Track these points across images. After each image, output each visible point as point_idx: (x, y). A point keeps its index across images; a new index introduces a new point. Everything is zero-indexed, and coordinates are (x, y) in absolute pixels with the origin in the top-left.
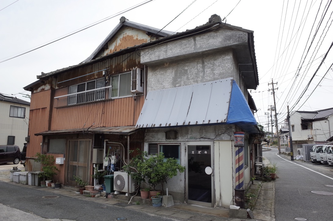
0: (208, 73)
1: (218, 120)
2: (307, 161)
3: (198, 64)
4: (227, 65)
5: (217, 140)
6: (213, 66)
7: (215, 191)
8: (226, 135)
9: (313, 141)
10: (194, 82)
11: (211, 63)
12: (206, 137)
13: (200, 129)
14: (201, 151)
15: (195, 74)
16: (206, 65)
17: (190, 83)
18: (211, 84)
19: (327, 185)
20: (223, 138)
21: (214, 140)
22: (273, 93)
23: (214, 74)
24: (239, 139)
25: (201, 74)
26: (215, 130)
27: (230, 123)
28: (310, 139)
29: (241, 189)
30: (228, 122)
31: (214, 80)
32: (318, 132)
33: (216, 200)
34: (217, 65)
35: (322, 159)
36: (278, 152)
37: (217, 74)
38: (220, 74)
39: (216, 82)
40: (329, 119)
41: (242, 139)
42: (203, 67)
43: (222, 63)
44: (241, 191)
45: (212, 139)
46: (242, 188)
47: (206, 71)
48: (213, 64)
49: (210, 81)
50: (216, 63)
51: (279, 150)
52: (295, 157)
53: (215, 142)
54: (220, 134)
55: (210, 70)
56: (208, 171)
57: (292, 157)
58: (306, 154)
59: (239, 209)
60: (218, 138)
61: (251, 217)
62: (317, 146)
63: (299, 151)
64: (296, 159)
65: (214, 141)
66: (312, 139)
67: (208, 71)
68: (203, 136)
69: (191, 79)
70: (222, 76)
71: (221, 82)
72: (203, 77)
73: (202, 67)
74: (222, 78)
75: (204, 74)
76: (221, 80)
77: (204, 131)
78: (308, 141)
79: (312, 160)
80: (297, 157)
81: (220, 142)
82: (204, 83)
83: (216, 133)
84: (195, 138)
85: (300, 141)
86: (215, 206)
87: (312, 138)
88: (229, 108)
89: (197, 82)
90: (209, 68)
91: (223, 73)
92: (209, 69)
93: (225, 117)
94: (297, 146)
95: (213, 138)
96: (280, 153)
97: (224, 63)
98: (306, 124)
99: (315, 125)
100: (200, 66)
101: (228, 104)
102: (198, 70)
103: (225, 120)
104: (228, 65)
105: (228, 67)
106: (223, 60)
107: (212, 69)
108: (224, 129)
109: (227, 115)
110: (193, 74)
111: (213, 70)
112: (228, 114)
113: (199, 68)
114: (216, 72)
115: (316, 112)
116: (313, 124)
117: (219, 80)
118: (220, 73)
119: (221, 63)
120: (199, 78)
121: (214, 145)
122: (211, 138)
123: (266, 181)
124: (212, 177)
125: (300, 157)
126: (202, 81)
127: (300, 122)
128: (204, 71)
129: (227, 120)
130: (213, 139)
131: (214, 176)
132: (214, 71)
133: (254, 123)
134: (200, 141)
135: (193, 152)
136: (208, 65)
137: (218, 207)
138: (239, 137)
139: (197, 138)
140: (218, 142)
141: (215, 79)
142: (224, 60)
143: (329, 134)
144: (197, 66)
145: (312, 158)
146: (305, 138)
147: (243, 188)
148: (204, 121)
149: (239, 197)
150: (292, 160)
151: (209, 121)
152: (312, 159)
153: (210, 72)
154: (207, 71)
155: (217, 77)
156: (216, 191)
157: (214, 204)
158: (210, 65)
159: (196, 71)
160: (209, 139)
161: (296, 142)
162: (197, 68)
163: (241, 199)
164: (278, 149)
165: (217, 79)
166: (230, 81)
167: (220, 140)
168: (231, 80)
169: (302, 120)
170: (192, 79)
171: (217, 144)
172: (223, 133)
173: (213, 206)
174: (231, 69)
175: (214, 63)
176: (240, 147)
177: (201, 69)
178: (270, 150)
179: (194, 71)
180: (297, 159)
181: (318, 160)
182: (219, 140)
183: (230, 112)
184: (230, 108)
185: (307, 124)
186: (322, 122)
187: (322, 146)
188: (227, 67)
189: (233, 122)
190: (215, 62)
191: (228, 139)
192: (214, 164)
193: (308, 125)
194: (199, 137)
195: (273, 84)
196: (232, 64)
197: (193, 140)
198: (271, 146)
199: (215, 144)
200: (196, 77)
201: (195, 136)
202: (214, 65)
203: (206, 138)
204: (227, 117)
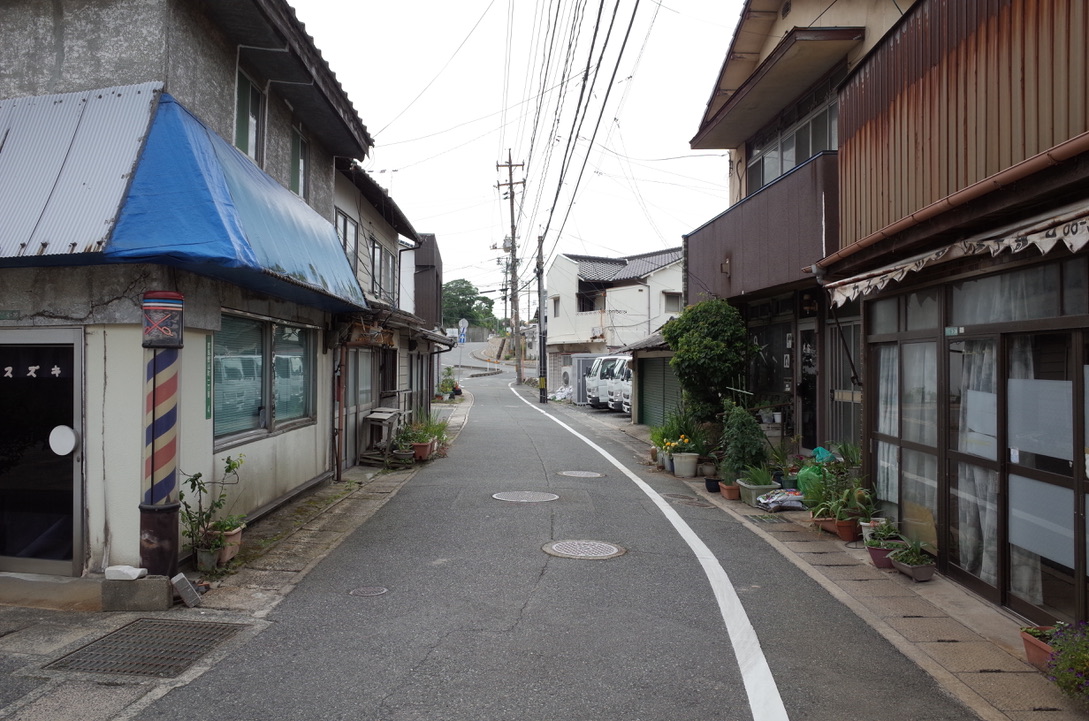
0: (76, 55)
1: (74, 245)
2: (581, 403)
3: (38, 16)
4: (145, 32)
5: (95, 325)
6: (93, 31)
7: (88, 516)
8: (127, 303)
9: (603, 344)
10: (21, 87)
11: (87, 18)
12: (55, 310)
13: (36, 281)
14: (38, 367)
15: (24, 55)
16: (69, 23)
17: (6, 92)
18: (80, 100)
19: (564, 473)
20: (117, 315)
21: (85, 323)
22: (509, 196)
23: (98, 63)
24: (157, 318)
25: (50, 60)
26: (90, 284)
27: (121, 254)
28: (596, 341)
29: (162, 503)
30: (113, 250)
31: (98, 87)
32: (619, 319)
33: (89, 548)
34: (111, 26)
35: (612, 397)
36: (515, 380)
37: (108, 62)
38: (120, 65)
39: (100, 97)
40: (649, 283)
41: (172, 317)
42: (59, 31)
43: (128, 20)
44: (161, 511)
45: (77, 320)
46: (164, 500)
47: (66, 49)
48: (96, 23)
49: (81, 88)
50: (106, 19)
51: (519, 372)
52: (553, 392)
53: (89, 330)
54: (106, 299)
55: (83, 47)
56: (61, 440)
57: (543, 391)
58: (579, 384)
59: (141, 577)
60: (99, 317)
61: (187, 601)
62: (604, 358)
63: (565, 374)
64: (554, 399)
65: (86, 326)
66: (601, 340)
67: (76, 48)
68: (45, 307)
69: (8, 76)
70: (127, 73)
71: (119, 95)
72: (56, 72)
73: (55, 29)
74: (124, 82)
75: (60, 60)
76: (120, 89)
77: (48, 287)
78: (592, 344)
79: (589, 399)
80: (560, 392)
81: (108, 331)
82: (58, 97)
83: (91, 296)
84: (16, 314)
85: (571, 345)
86: (85, 570)
87: (602, 336)
88: (127, 197)
89: (32, 88)
90: (78, 39)
91: (131, 63)
92: (80, 42)
93: (102, 232)
94: (562, 360)
95: (82, 315)
96: (520, 381)
97: (136, 21)
98: (590, 295)
99: (613, 296)
100: (45, 22)
101: (125, 181)
102: (36, 39)
103: (99, 243)
104: (149, 32)
105: (149, 39)
106: (131, 8)
107: (89, 42)
108: (122, 280)
109: (111, 224)
110: (16, 56)
111: (93, 46)
112: (117, 220)
113: (41, 31)
114: (105, 55)
115: (622, 262)
116: (608, 294)
117: (112, 89)
118: (120, 59)
119: (123, 19)
120: (43, 74)
121: (86, 344)
122: (75, 316)
123: (394, 468)
124: (76, 465)
125: (566, 390)
126: (51, 87)
127: (575, 289)
128: (58, 48)
129: (107, 244)
130: (81, 320)
131: (82, 459)
132: (98, 49)
133: (231, 260)
134: (34, 326)
135: (9, 370)
136: (78, 25)
137: (97, 576)
138: (156, 311)
139: (22, 314)
140: (100, 331)
141: (100, 84)
142: (137, 7)
143: (646, 326)
144: (35, 24)
145: (589, 393)
146: (584, 337)
147: (168, 500)
148: (23, 245)
149: (150, 533)
150: (544, 400)
151: (44, 245)
152: (590, 396)
153: (84, 53)
154: (71, 49)
155: (108, 76)
156: (91, 514)
157: (83, 564)
158: (81, 25)
159: (30, 42)
160: (66, 318)
161: (561, 346)
162: (36, 32)
163: (161, 538)
164: (514, 369)
165: (108, 83)
166: (151, 96)
167: (105, 322)
168: (155, 91)
169: (580, 281)
170: (15, 75)
171: (96, 338)
172: (117, 298)
173: (78, 573)
174: (161, 47)
175: (98, 16)
176: (159, 347)
177: (49, 39)
178: (499, 372)
179: (24, 43)
180: (558, 398)
181: (602, 400)
182: (104, 325)
183: (126, 214)
184: (132, 197)
185: (594, 294)
186: (631, 291)
187: (615, 360)
188: (145, 39)
189: (135, 251)
190: (103, 13)
191: (134, 321)
192: (83, 416)
193: (595, 298)
194: (29, 309)
195: (510, 165)
196: (162, 30)
197: (9, 323)
198: (507, 362)
199: (89, 338)
200: (29, 67)
201: (15, 308)
202: (98, 24)
203: (56, 317)
204: (111, 232)
